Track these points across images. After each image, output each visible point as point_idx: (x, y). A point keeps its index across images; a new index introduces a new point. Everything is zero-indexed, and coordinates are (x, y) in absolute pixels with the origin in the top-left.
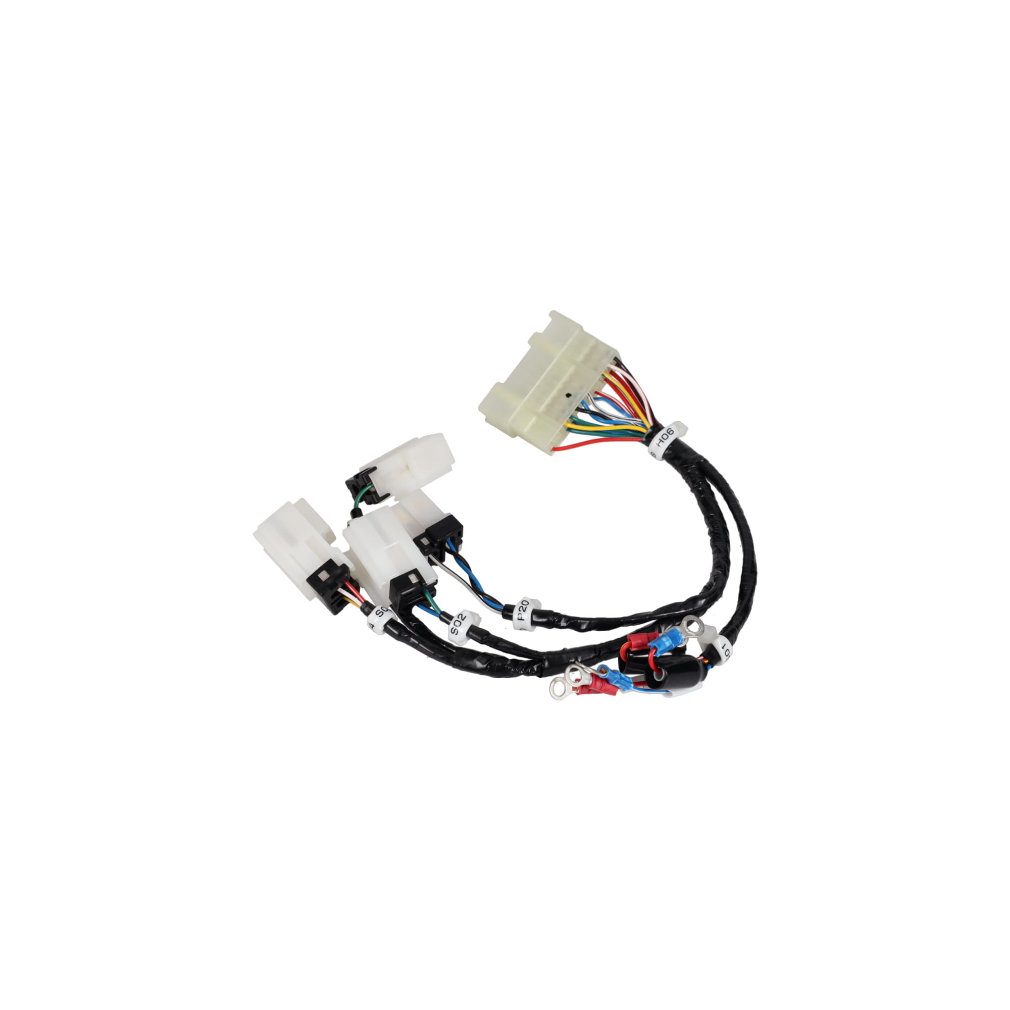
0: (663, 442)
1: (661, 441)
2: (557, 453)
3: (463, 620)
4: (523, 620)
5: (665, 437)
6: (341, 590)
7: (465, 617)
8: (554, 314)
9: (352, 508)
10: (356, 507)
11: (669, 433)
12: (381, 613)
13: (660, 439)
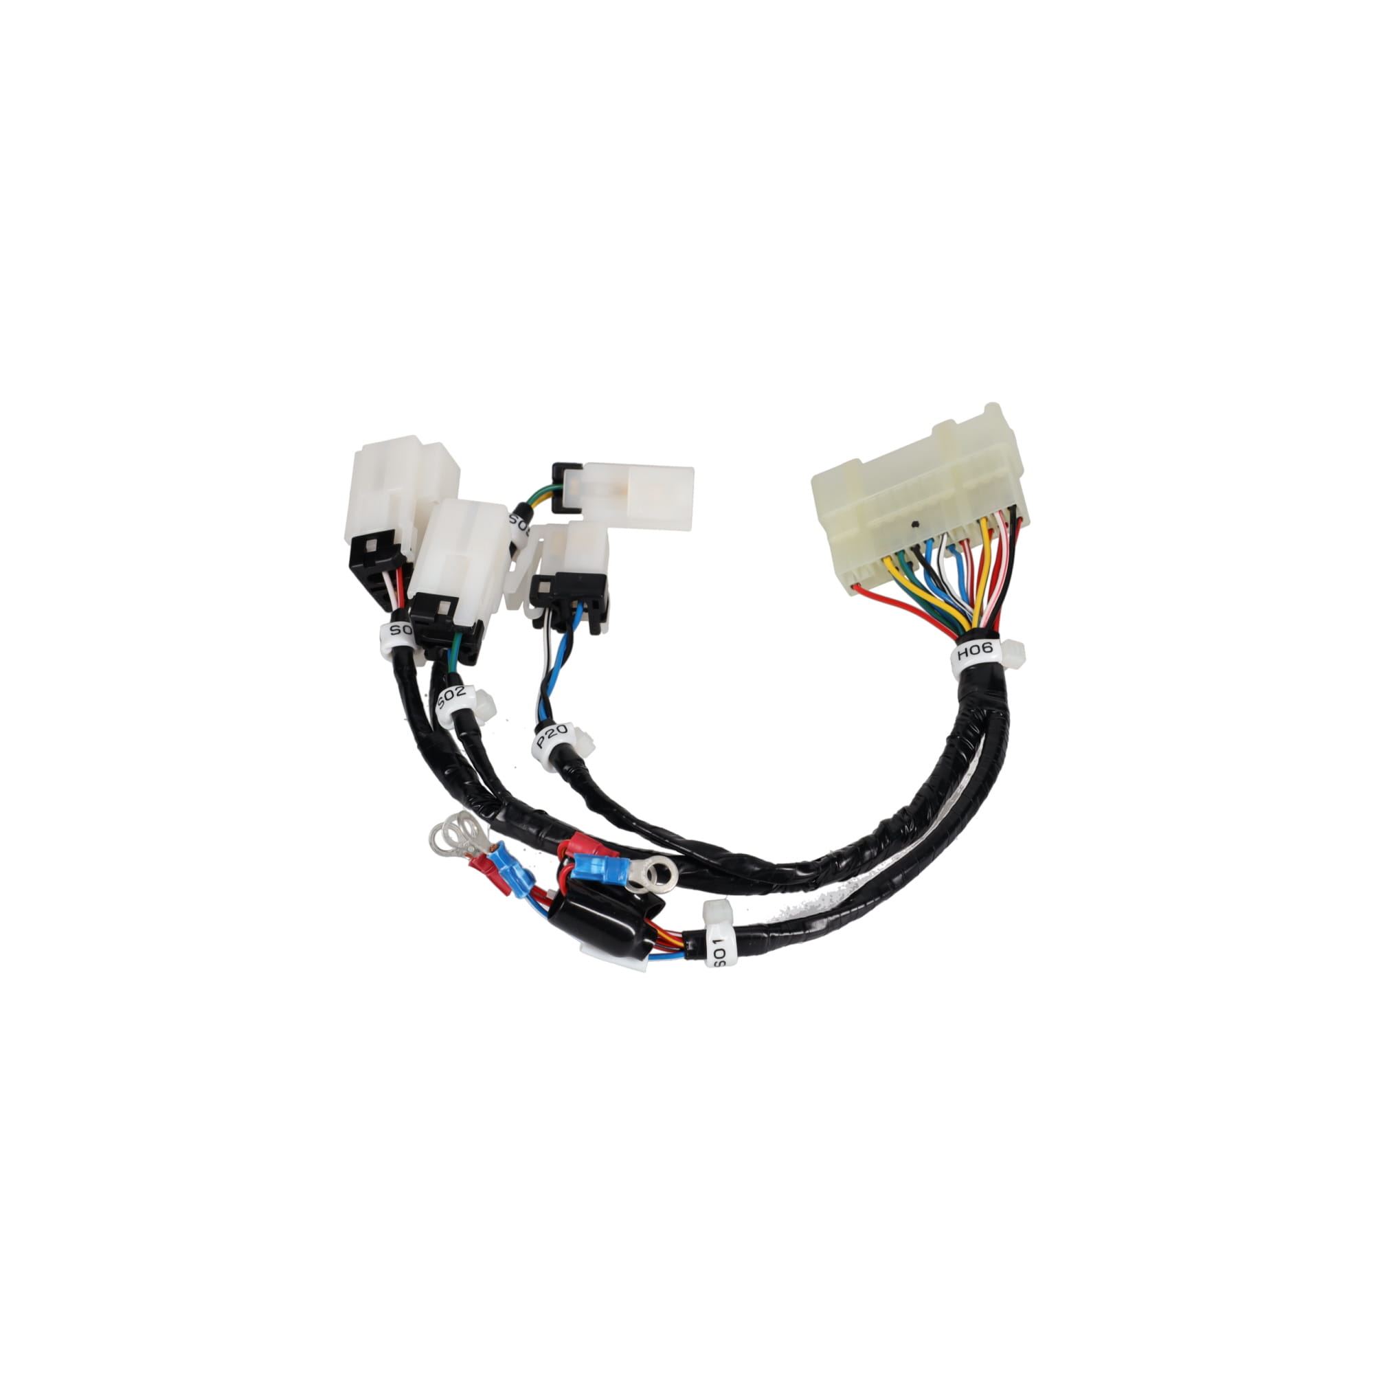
0: (967, 655)
1: (966, 652)
2: (860, 597)
3: (458, 695)
4: (541, 747)
5: (975, 650)
6: (386, 577)
7: (465, 694)
8: (993, 410)
9: (525, 500)
10: (530, 504)
11: (984, 648)
12: (397, 632)
13: (966, 649)
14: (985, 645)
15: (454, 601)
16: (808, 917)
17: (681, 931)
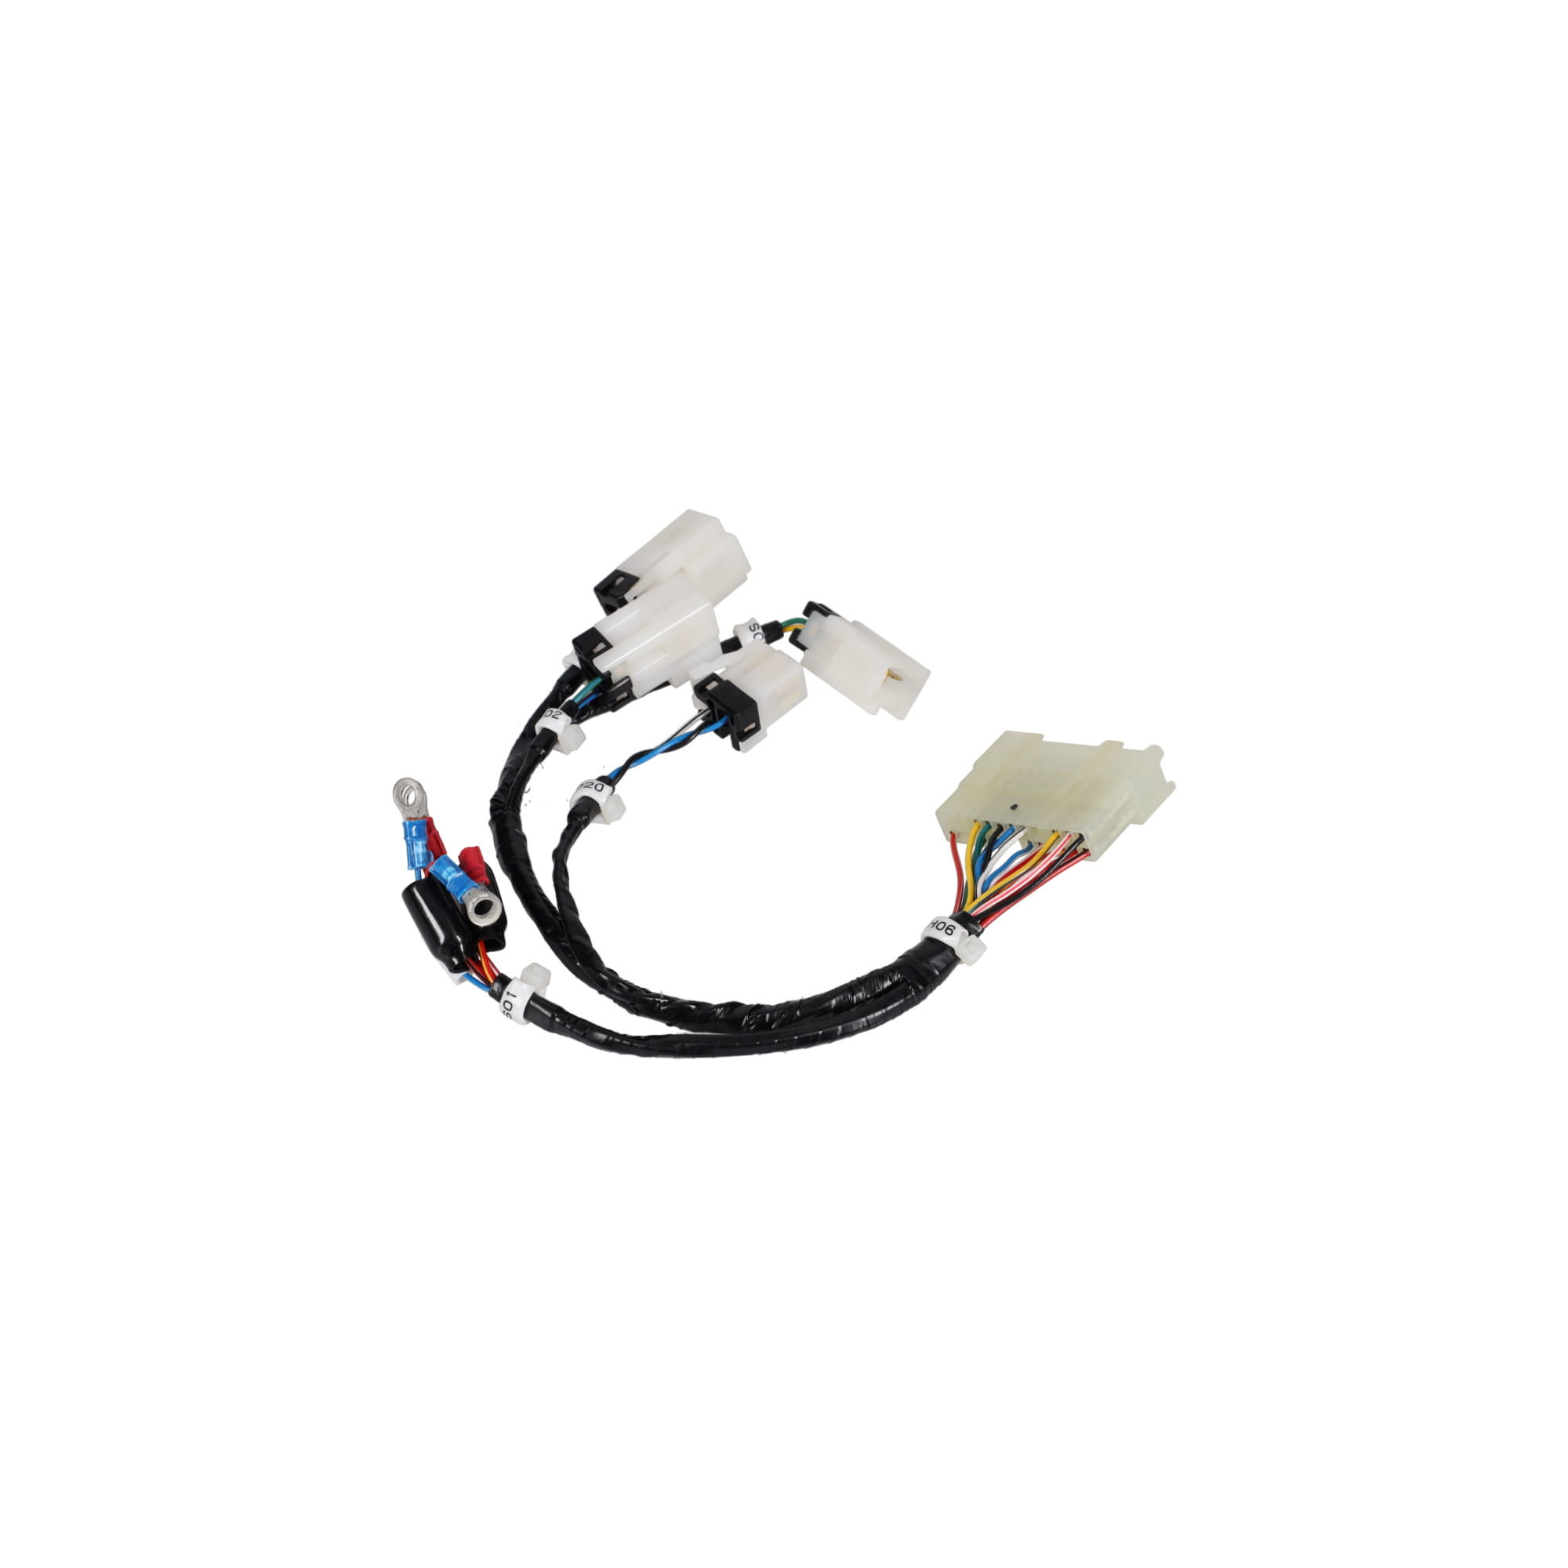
11: (948, 928)
14: (950, 927)
15: (609, 646)
16: (599, 1027)
17: (501, 972)
